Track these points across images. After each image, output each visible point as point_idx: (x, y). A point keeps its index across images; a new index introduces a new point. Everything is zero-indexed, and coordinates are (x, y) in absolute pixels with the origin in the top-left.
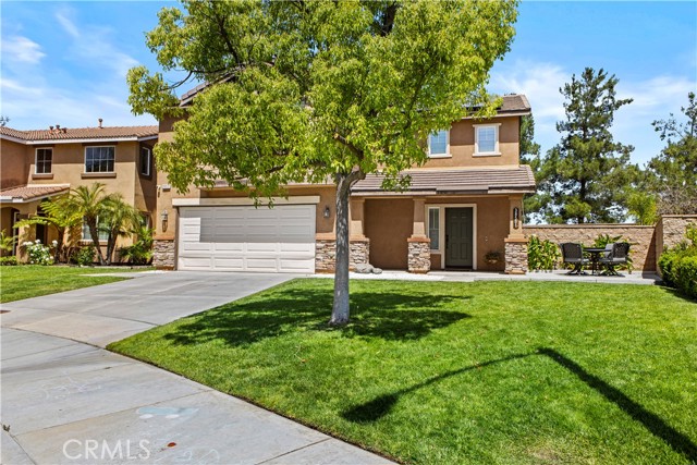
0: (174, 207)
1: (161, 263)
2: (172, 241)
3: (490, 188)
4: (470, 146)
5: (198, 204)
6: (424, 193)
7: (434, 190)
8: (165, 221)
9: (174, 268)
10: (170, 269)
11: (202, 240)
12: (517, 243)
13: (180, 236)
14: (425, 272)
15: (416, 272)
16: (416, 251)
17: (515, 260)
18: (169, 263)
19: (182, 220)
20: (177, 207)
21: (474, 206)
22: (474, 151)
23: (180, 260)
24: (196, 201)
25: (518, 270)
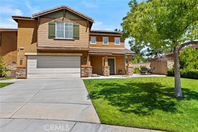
0: (25, 55)
1: (20, 76)
2: (25, 68)
3: (126, 53)
4: (114, 43)
5: (36, 55)
6: (109, 54)
7: (112, 53)
8: (21, 61)
9: (26, 78)
10: (24, 78)
11: (37, 67)
12: (131, 67)
13: (28, 66)
14: (108, 76)
15: (106, 76)
16: (106, 70)
17: (130, 72)
18: (24, 76)
19: (28, 60)
20: (27, 56)
21: (115, 58)
22: (114, 44)
23: (28, 75)
24: (36, 54)
25: (131, 74)
